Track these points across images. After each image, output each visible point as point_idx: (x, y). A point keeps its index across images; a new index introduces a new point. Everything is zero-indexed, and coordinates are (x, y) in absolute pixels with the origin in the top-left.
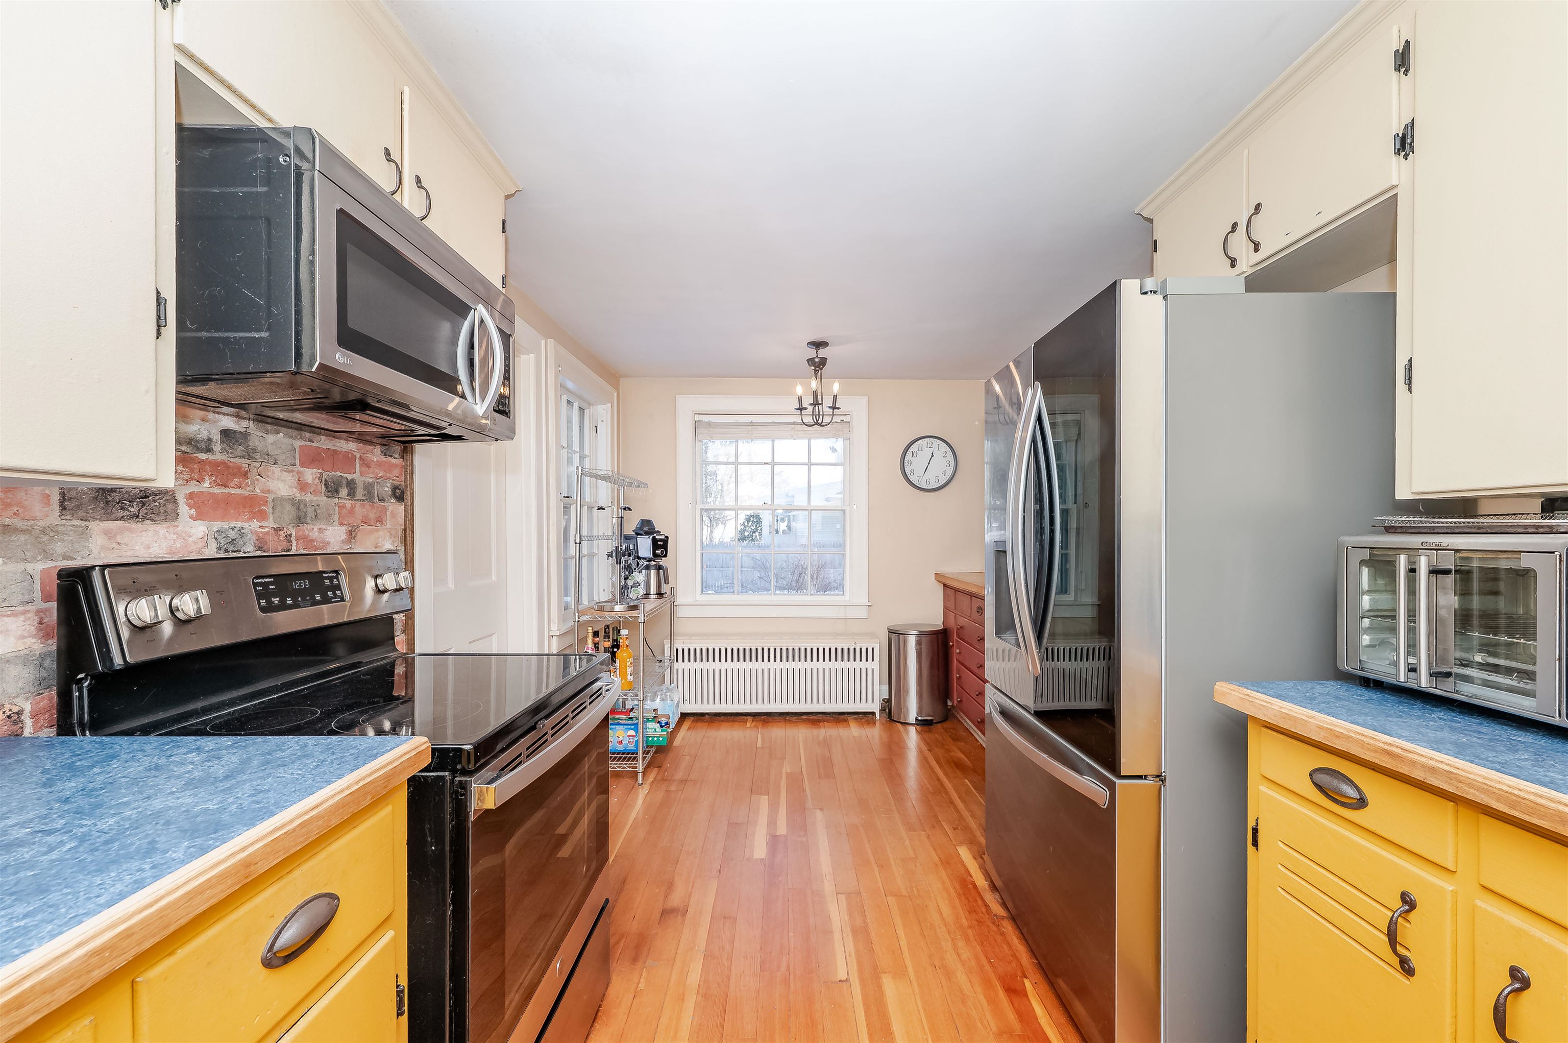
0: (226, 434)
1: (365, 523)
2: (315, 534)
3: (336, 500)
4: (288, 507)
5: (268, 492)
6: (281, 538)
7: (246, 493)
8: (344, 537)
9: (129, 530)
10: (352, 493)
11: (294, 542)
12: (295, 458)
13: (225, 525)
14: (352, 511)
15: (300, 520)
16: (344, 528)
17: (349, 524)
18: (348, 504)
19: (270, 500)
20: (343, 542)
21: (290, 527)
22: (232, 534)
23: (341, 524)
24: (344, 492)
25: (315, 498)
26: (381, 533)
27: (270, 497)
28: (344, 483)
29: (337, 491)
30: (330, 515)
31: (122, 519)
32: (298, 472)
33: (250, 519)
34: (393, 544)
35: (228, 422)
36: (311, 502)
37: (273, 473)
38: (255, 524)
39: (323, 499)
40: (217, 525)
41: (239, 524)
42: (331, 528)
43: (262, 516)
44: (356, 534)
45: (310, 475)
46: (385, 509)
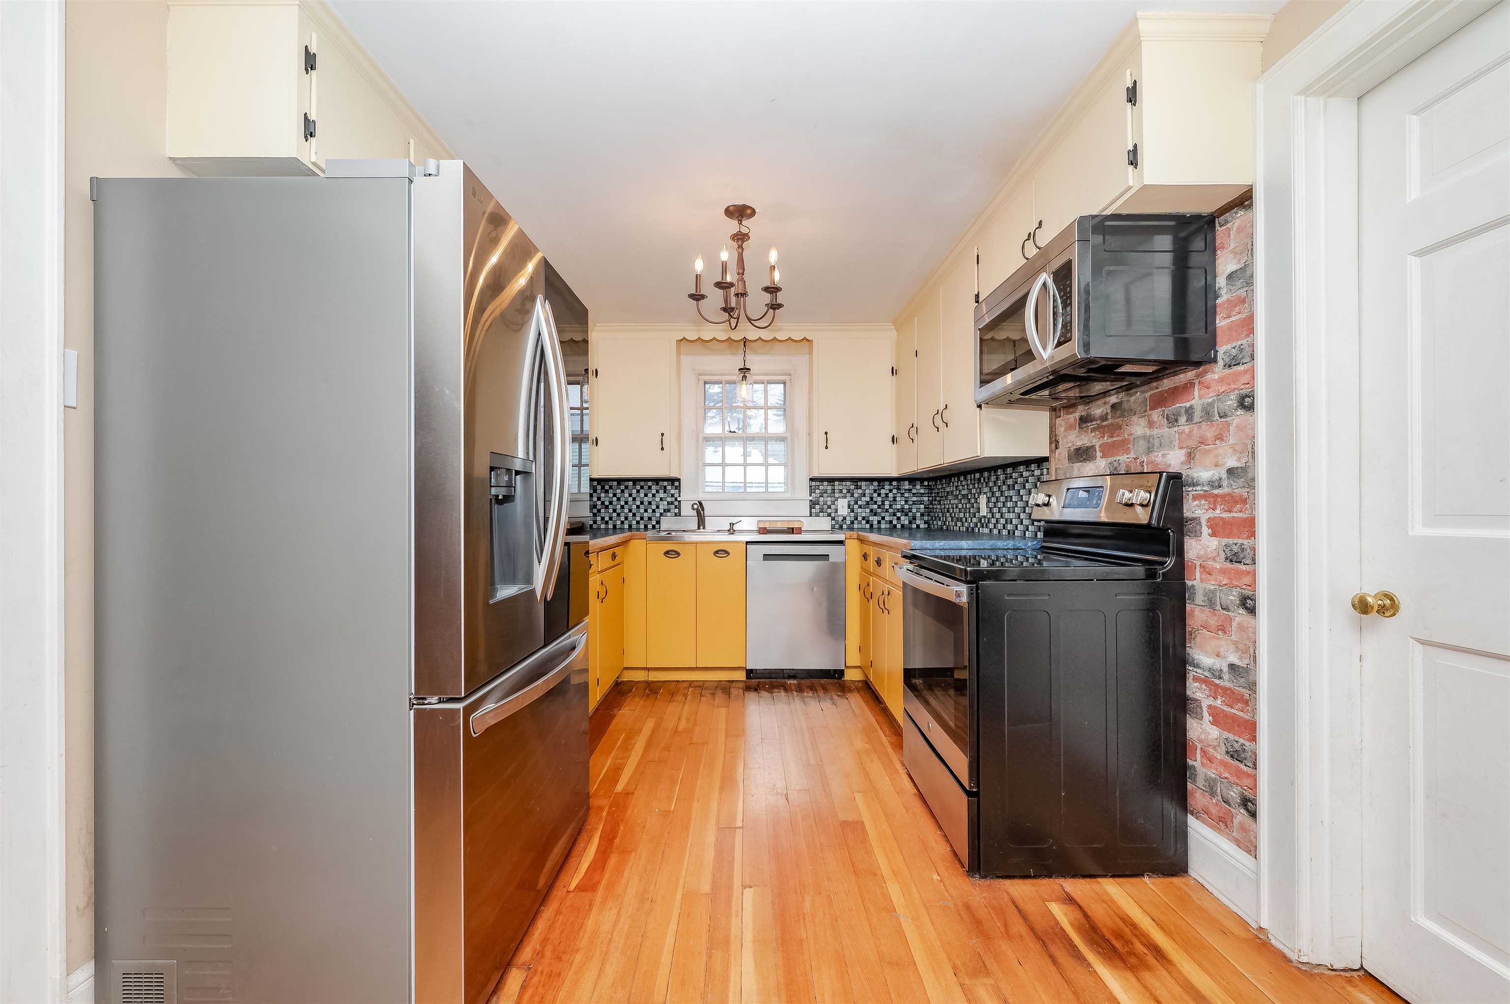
0: (1113, 406)
1: (1202, 443)
2: (1159, 459)
3: (1176, 429)
4: (1142, 442)
5: (1131, 434)
6: (1138, 464)
7: (1121, 438)
8: (1183, 458)
10: (1190, 419)
11: (1145, 466)
12: (1146, 406)
14: (1190, 435)
15: (1149, 450)
16: (1183, 451)
17: (1188, 447)
18: (1187, 429)
19: (1132, 439)
20: (1182, 463)
21: (1143, 456)
23: (1181, 448)
24: (1183, 419)
25: (1160, 431)
26: (1221, 451)
27: (1132, 438)
28: (1183, 411)
29: (1176, 421)
30: (1171, 442)
31: (1081, 461)
32: (1148, 415)
33: (1123, 455)
34: (1239, 459)
35: (1113, 399)
36: (1157, 435)
37: (1134, 421)
38: (1125, 456)
39: (1165, 431)
42: (1171, 453)
43: (1128, 451)
44: (1195, 455)
45: (1156, 415)
46: (1228, 424)
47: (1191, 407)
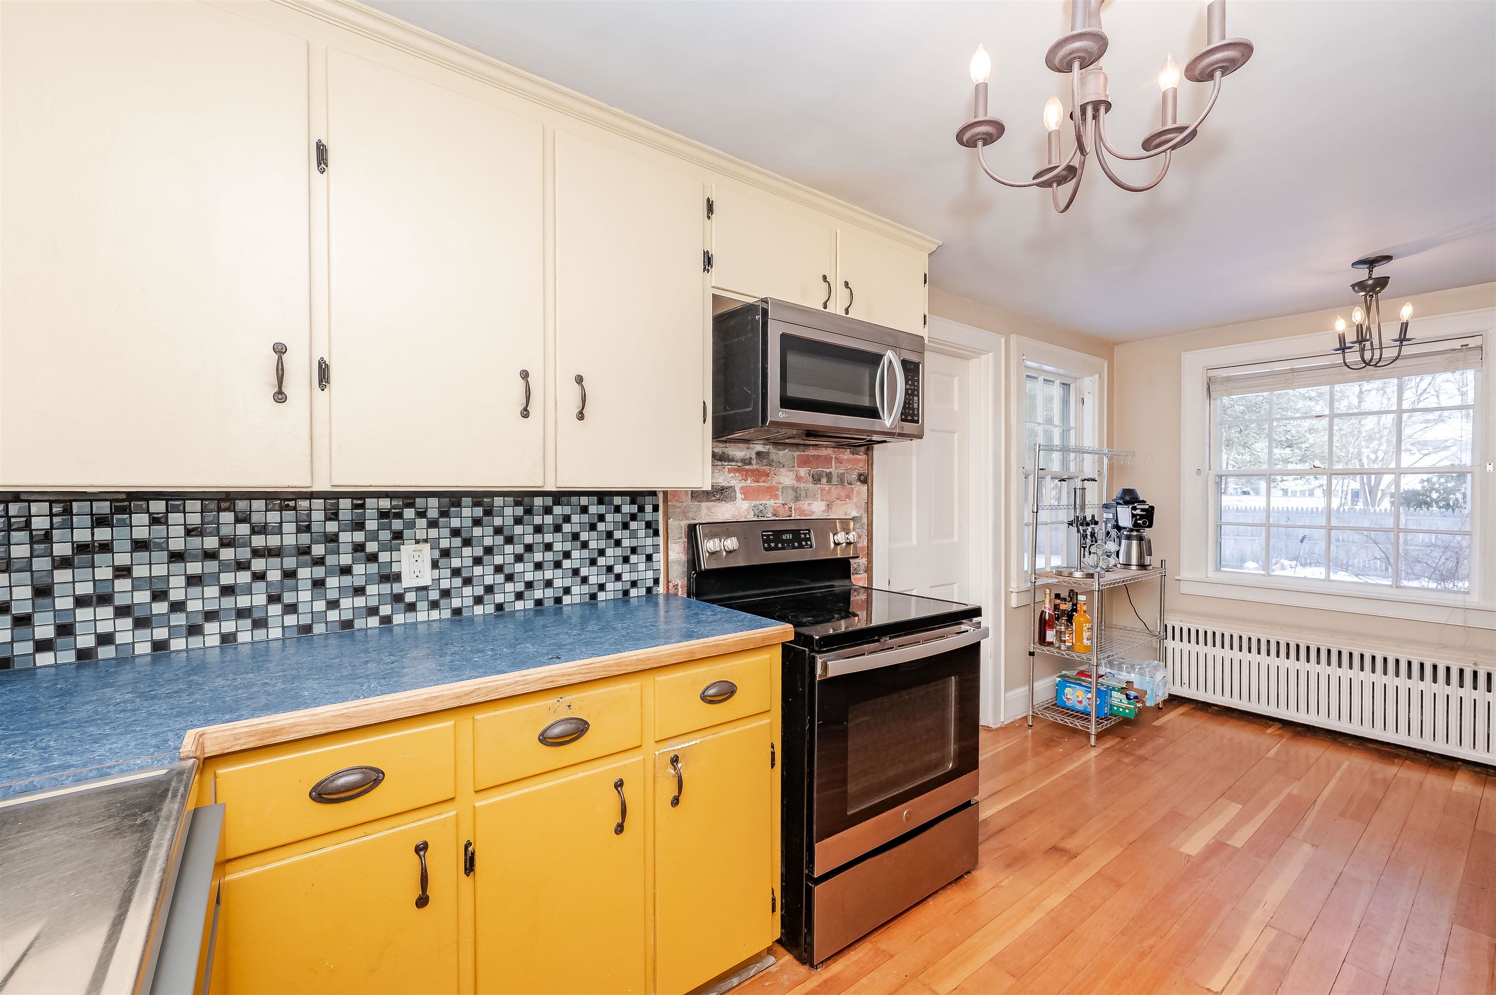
0: (759, 454)
1: (838, 499)
2: (805, 507)
3: (819, 486)
4: (790, 492)
5: (780, 483)
6: (786, 509)
7: (767, 485)
8: (824, 508)
9: (716, 506)
10: (829, 481)
11: (793, 512)
12: (794, 463)
13: (758, 502)
14: (829, 491)
15: (797, 499)
16: (824, 503)
17: (827, 500)
18: (827, 487)
19: (780, 488)
20: (823, 511)
21: (791, 503)
22: (761, 508)
23: (822, 500)
24: (824, 480)
25: (806, 485)
26: (849, 506)
27: (780, 486)
28: (824, 475)
29: (820, 480)
30: (815, 495)
31: (713, 501)
32: (796, 471)
33: (770, 499)
34: (858, 512)
35: (759, 448)
36: (804, 488)
37: (782, 473)
38: (772, 502)
39: (811, 486)
40: (754, 503)
41: (764, 502)
42: (816, 503)
43: (776, 497)
44: (832, 506)
45: (803, 472)
46: (852, 489)
47: (830, 473)
